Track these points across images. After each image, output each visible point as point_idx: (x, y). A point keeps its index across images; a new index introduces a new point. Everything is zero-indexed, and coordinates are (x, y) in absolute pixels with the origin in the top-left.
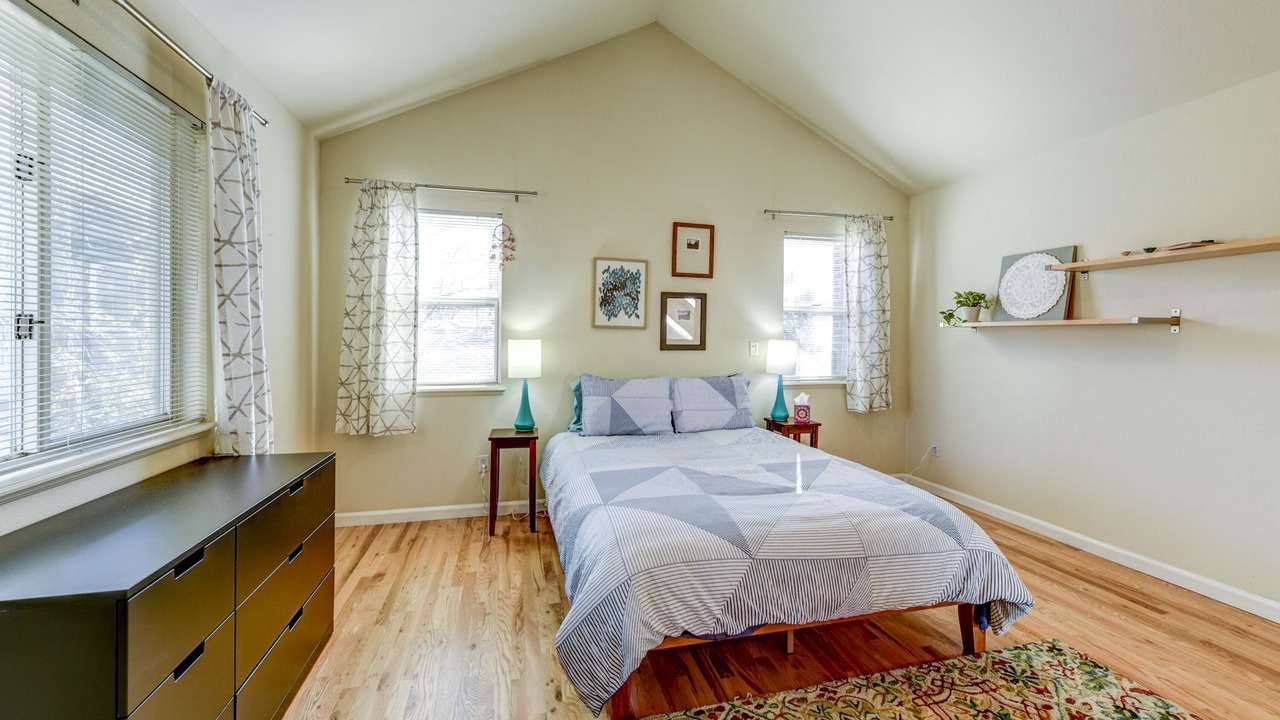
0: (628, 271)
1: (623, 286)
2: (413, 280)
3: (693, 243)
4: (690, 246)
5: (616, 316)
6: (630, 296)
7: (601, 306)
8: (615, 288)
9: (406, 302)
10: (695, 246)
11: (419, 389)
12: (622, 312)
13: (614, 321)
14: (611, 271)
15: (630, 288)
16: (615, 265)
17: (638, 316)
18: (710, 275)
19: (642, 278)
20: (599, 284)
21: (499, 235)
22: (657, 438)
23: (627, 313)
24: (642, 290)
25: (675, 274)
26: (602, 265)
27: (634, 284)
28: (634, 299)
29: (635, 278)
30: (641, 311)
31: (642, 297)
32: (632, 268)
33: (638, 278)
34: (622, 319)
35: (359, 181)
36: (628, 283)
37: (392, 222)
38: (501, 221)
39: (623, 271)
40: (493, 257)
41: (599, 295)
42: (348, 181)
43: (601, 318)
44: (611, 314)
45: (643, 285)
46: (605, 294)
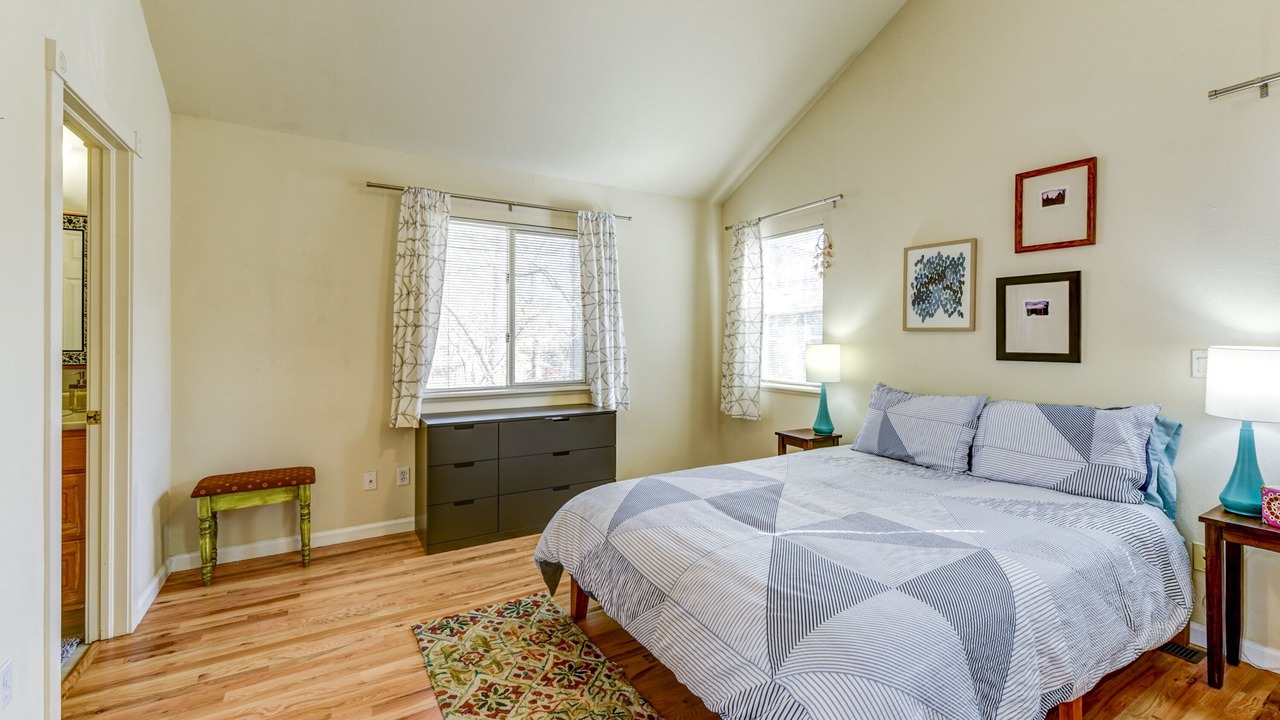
0: (948, 257)
1: (941, 276)
2: (760, 296)
3: (1053, 195)
4: (1047, 202)
5: (932, 315)
6: (951, 289)
7: (914, 304)
8: (931, 281)
9: (754, 314)
10: (1060, 199)
11: (763, 384)
12: (941, 309)
13: (930, 322)
14: (925, 261)
15: (950, 277)
16: (930, 253)
17: (961, 315)
18: (1090, 240)
19: (967, 264)
20: (911, 279)
21: (822, 246)
22: (930, 472)
23: (946, 311)
24: (967, 279)
25: (1020, 248)
26: (914, 256)
27: (956, 273)
28: (955, 292)
29: (956, 264)
30: (965, 308)
31: (967, 288)
32: (952, 252)
33: (962, 264)
34: (940, 319)
35: (731, 227)
36: (948, 273)
37: (746, 253)
38: (821, 231)
39: (941, 259)
40: (816, 267)
41: (911, 292)
42: (727, 228)
43: (914, 320)
44: (927, 314)
45: (968, 273)
46: (919, 290)
